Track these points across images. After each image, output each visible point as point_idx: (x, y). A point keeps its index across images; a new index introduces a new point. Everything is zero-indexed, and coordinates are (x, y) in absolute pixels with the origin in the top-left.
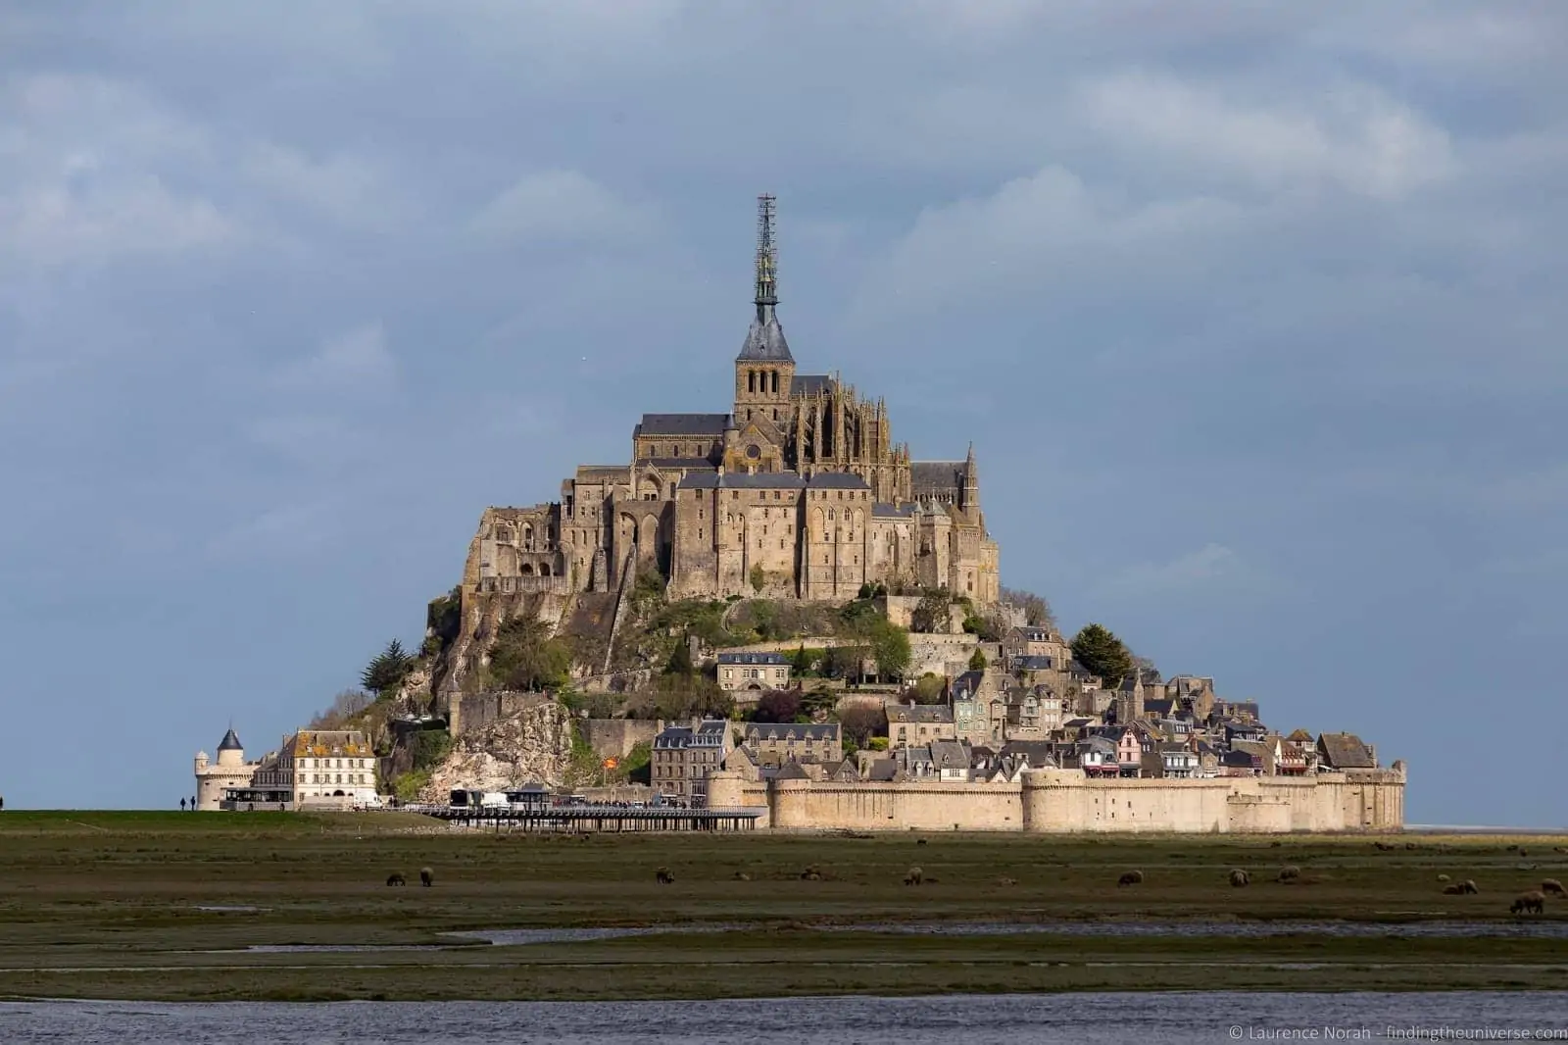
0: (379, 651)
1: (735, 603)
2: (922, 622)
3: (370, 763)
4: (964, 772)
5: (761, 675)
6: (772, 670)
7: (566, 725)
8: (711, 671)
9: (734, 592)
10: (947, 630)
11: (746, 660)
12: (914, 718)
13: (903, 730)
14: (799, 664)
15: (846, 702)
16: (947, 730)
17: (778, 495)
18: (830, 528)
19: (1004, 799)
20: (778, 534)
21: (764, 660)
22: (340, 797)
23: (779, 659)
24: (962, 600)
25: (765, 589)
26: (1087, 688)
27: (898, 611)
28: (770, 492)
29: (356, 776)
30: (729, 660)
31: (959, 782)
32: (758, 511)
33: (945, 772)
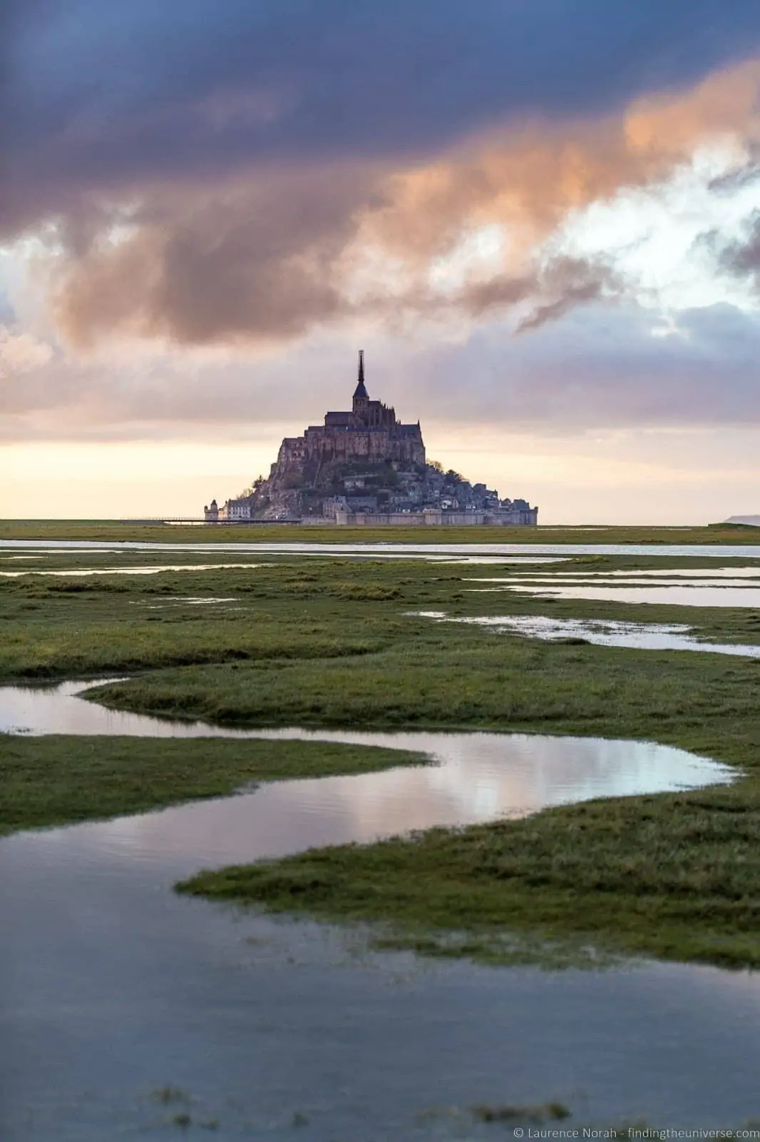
0: (257, 478)
1: (350, 464)
2: (402, 468)
3: (249, 508)
4: (409, 510)
5: (356, 484)
6: (359, 482)
7: (301, 498)
8: (343, 482)
9: (350, 461)
10: (410, 471)
11: (352, 480)
12: (397, 495)
13: (394, 499)
14: (367, 481)
15: (381, 491)
16: (406, 499)
17: (363, 434)
18: (377, 442)
19: (420, 518)
20: (363, 445)
21: (357, 480)
23: (361, 480)
24: (414, 463)
26: (448, 487)
27: (395, 466)
28: (360, 433)
29: (245, 512)
30: (348, 480)
31: (407, 513)
32: (357, 438)
33: (404, 511)
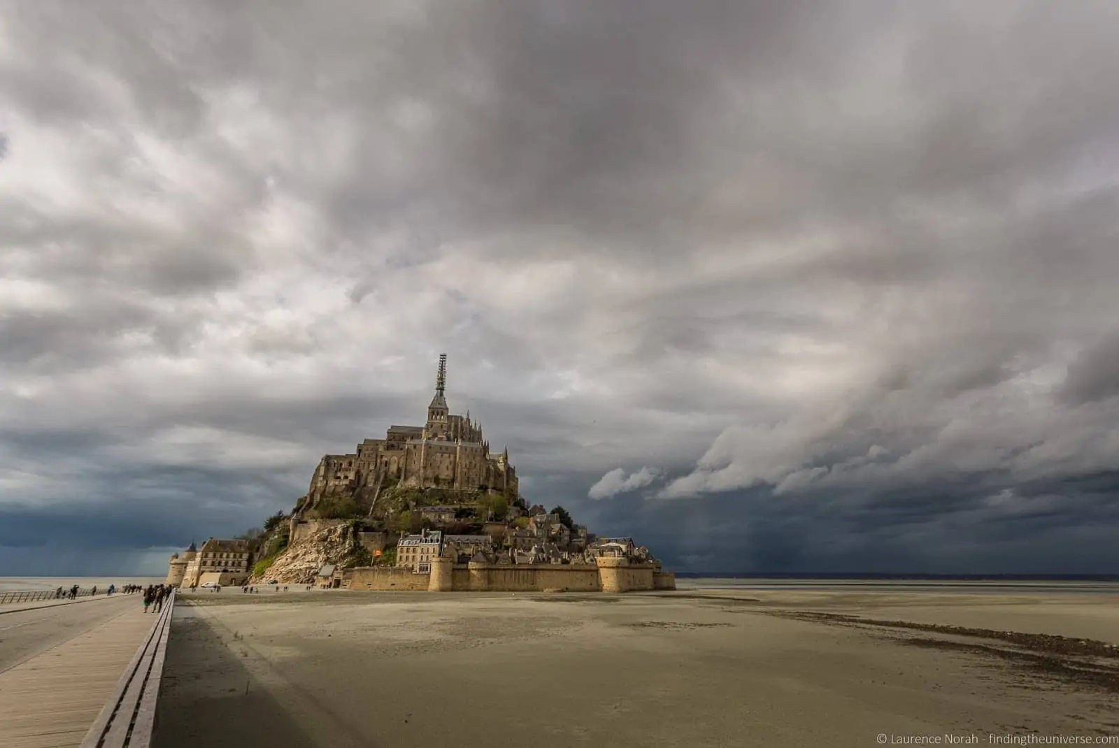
1: (428, 490)
3: (246, 555)
5: (443, 517)
8: (419, 515)
9: (427, 486)
11: (434, 511)
12: (520, 535)
13: (515, 541)
14: (460, 513)
19: (589, 574)
20: (446, 465)
22: (226, 573)
23: (449, 511)
25: (440, 485)
29: (236, 562)
31: (558, 565)
